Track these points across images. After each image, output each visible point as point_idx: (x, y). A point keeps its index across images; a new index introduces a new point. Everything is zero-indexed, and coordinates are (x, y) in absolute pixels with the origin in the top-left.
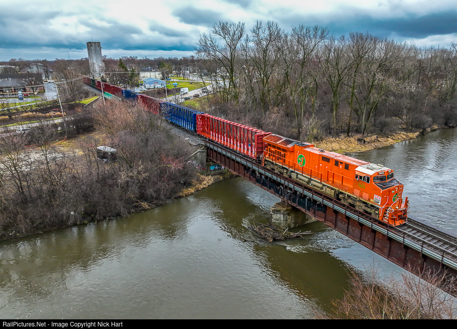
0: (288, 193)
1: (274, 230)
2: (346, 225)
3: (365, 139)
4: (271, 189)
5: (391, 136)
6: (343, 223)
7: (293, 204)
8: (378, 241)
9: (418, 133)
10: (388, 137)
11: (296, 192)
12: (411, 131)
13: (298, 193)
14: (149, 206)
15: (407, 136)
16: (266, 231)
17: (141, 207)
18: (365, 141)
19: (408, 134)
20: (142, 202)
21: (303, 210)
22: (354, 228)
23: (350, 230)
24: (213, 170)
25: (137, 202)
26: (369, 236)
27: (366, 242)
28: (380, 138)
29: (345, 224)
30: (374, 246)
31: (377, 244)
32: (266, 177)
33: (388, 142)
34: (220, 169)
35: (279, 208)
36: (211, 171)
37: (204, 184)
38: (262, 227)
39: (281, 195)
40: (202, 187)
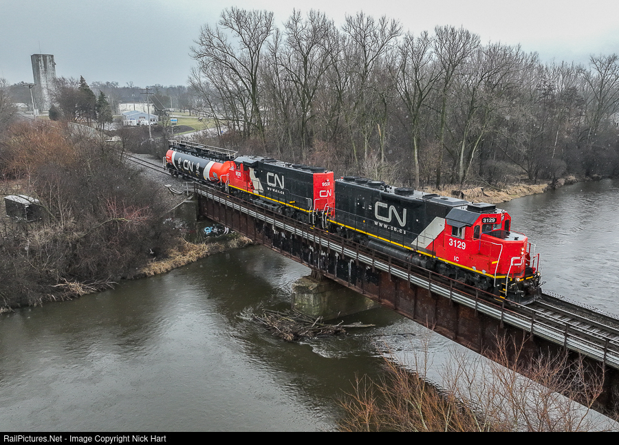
0: (322, 257)
1: (297, 321)
2: (413, 301)
3: (464, 192)
4: (295, 255)
5: (504, 188)
6: (407, 297)
7: (330, 276)
8: (463, 324)
9: (546, 185)
10: (500, 191)
11: (333, 252)
12: (535, 183)
13: (337, 255)
14: (83, 288)
15: (529, 189)
16: (282, 323)
17: (68, 290)
18: (463, 195)
19: (531, 187)
20: (73, 281)
21: (346, 283)
22: (424, 305)
23: (420, 309)
24: (210, 235)
25: (63, 282)
26: (448, 316)
27: (444, 327)
28: (487, 190)
29: (410, 301)
30: (457, 333)
31: (462, 329)
32: (288, 233)
33: (500, 197)
34: (222, 232)
35: (307, 283)
36: (206, 236)
37: (190, 256)
38: (276, 317)
39: (312, 262)
40: (186, 260)
